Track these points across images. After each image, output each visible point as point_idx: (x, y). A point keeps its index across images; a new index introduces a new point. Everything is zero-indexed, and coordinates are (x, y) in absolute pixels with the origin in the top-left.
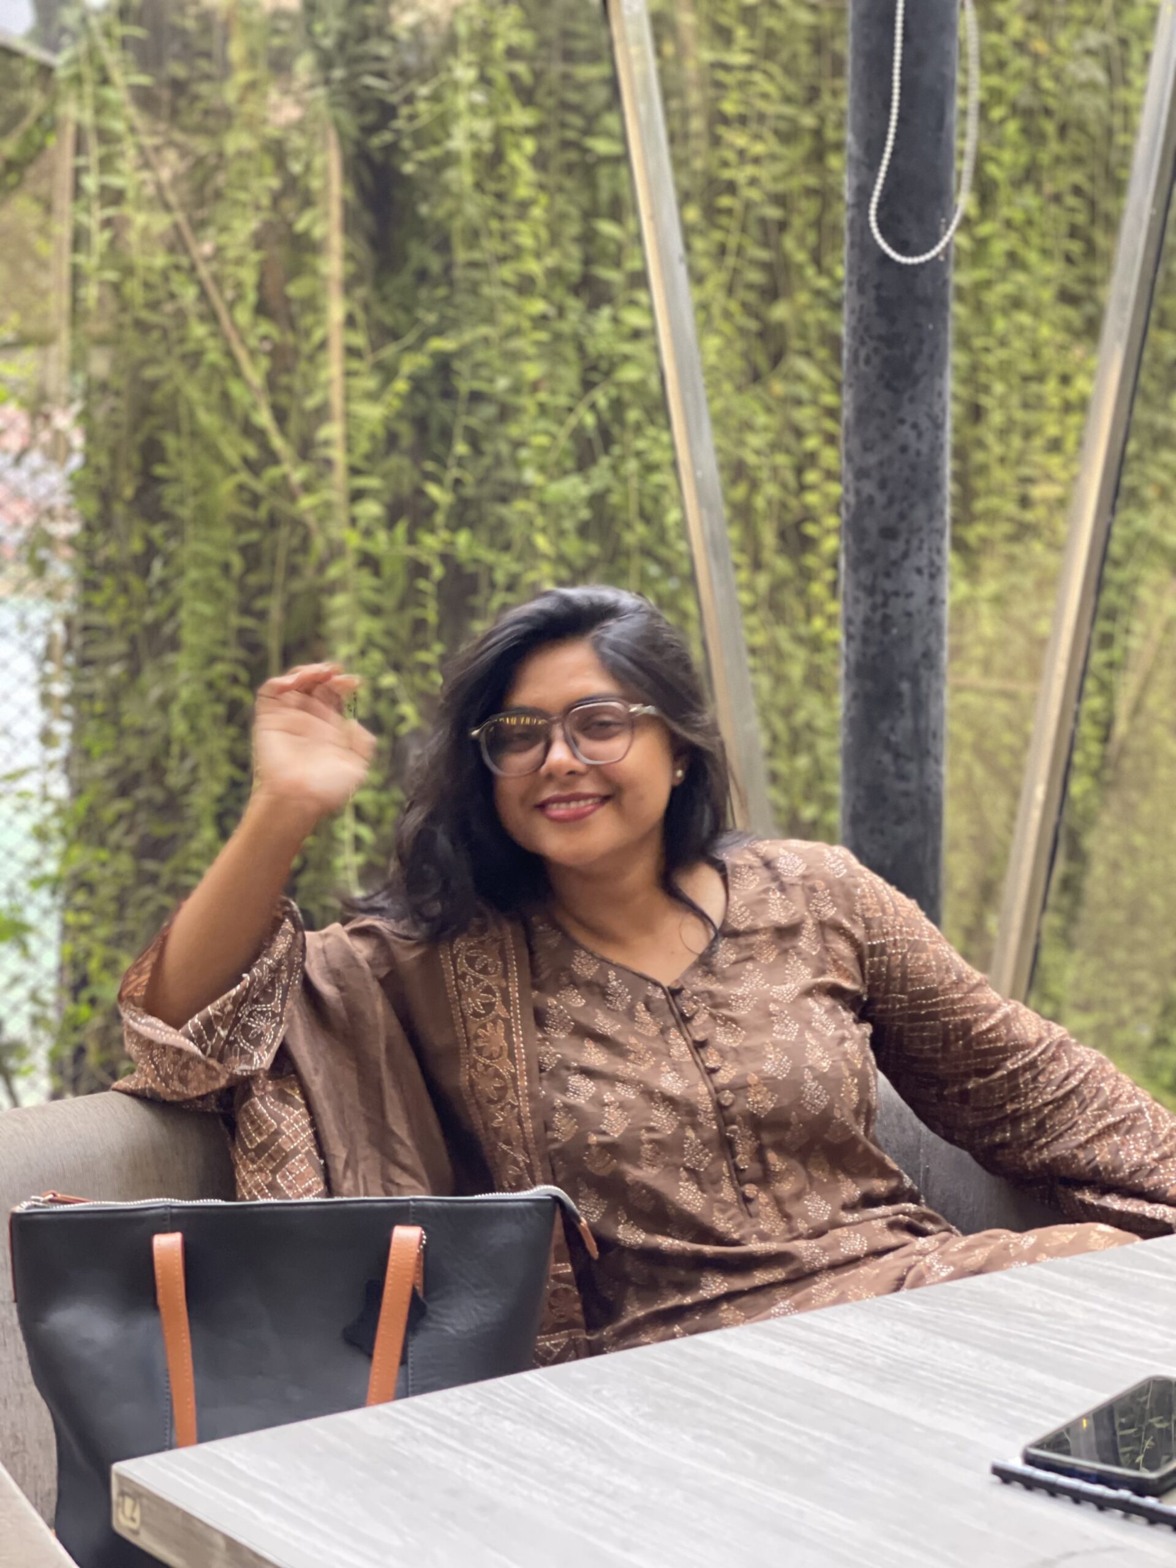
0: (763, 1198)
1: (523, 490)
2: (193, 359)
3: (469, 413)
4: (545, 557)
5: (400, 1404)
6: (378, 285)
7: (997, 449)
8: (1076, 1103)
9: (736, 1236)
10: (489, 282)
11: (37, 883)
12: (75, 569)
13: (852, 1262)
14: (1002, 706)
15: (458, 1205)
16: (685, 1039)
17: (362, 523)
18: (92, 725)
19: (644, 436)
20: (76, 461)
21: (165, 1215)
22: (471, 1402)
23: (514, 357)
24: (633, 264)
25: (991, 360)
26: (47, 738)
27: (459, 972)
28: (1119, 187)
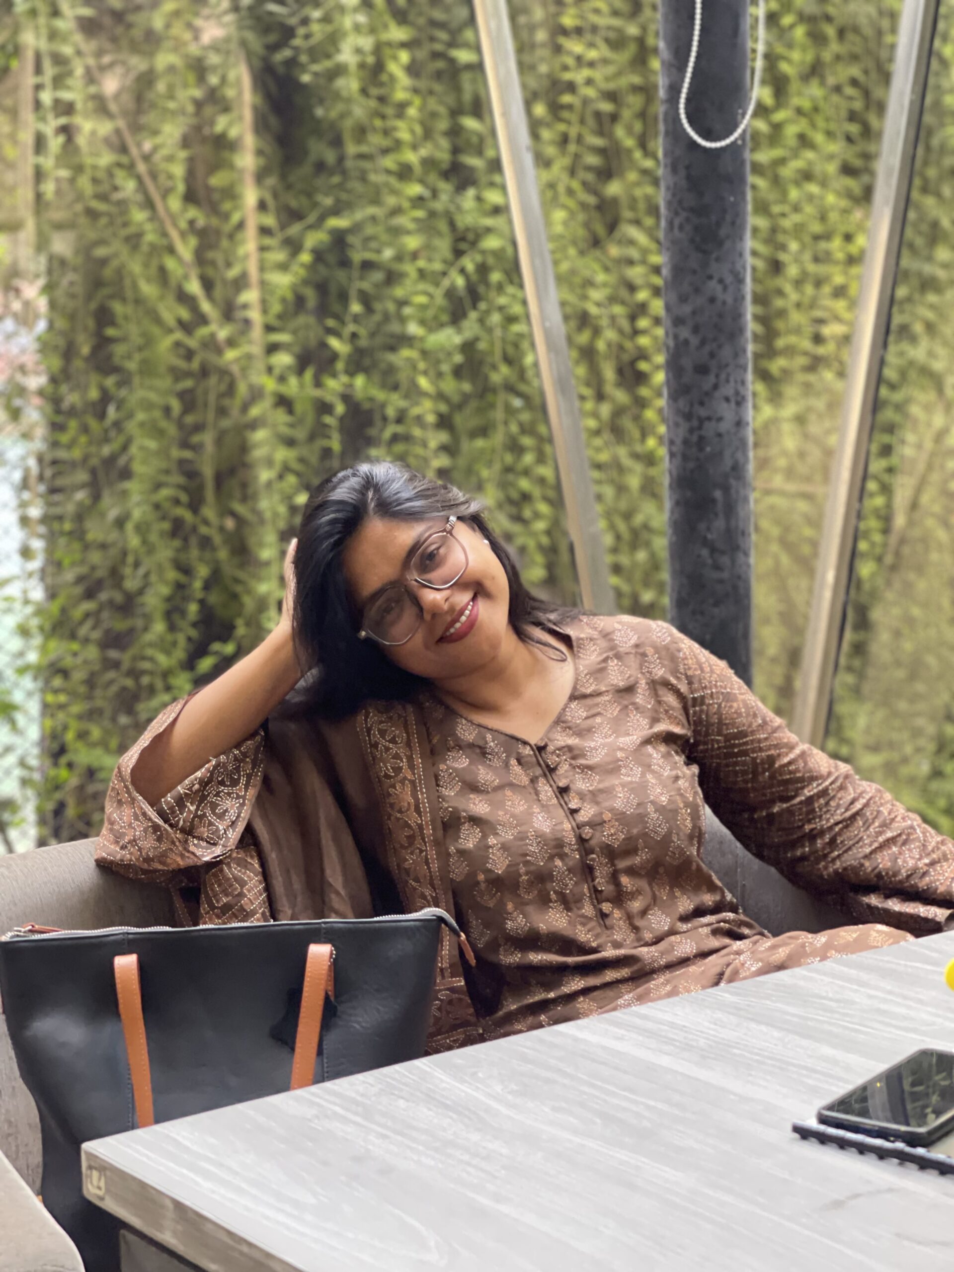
0: (617, 914)
1: (407, 340)
2: (134, 241)
3: (362, 278)
4: (425, 394)
5: (314, 1089)
6: (283, 177)
7: (794, 296)
8: (861, 823)
9: (594, 945)
10: (376, 171)
11: (22, 671)
12: (44, 414)
13: (684, 962)
14: (802, 506)
15: (361, 925)
16: (551, 786)
17: (277, 371)
18: (62, 541)
19: (506, 294)
20: (41, 326)
21: (124, 940)
22: (372, 1086)
23: (397, 232)
24: (490, 153)
25: (787, 223)
26: (26, 553)
27: (373, 742)
28: (886, 78)
